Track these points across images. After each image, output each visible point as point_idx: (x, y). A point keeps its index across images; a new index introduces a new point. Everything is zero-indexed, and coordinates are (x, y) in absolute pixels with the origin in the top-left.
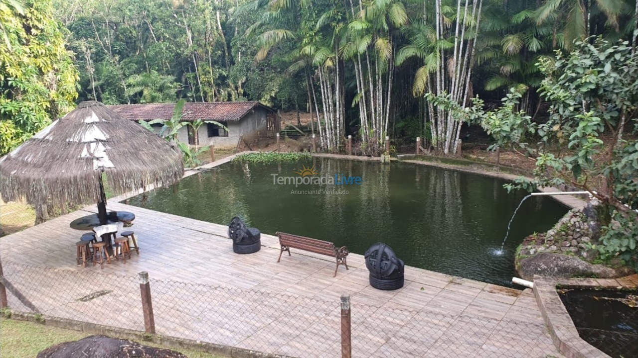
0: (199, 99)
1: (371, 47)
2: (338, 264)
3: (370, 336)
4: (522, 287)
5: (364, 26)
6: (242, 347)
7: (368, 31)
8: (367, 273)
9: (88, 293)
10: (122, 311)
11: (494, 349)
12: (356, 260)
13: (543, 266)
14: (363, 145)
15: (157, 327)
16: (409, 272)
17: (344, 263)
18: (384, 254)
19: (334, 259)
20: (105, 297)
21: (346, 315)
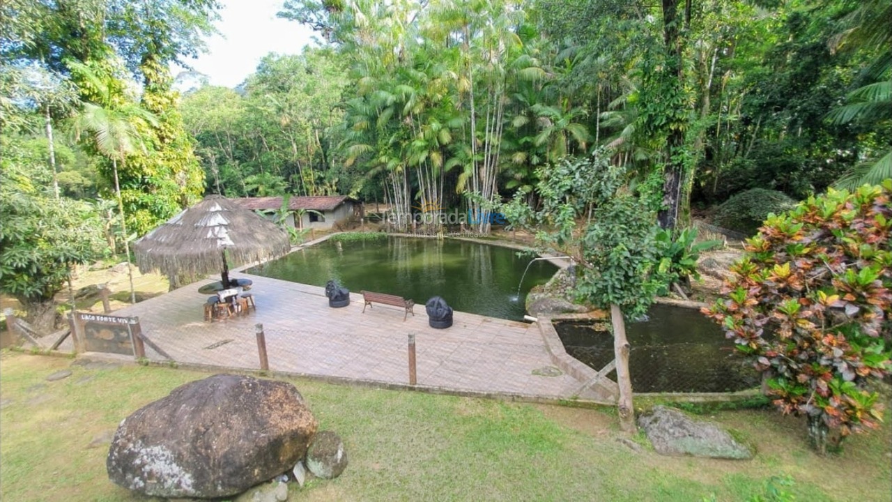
0: (302, 194)
1: (428, 158)
2: (407, 312)
3: (429, 361)
4: (530, 322)
5: (423, 144)
6: (337, 375)
7: (426, 147)
8: (427, 318)
9: (214, 342)
10: (241, 355)
11: (512, 364)
12: (420, 309)
13: (544, 307)
14: (423, 228)
15: (270, 365)
16: (457, 315)
17: (411, 312)
18: (439, 304)
19: (404, 309)
20: (228, 345)
21: (412, 348)
